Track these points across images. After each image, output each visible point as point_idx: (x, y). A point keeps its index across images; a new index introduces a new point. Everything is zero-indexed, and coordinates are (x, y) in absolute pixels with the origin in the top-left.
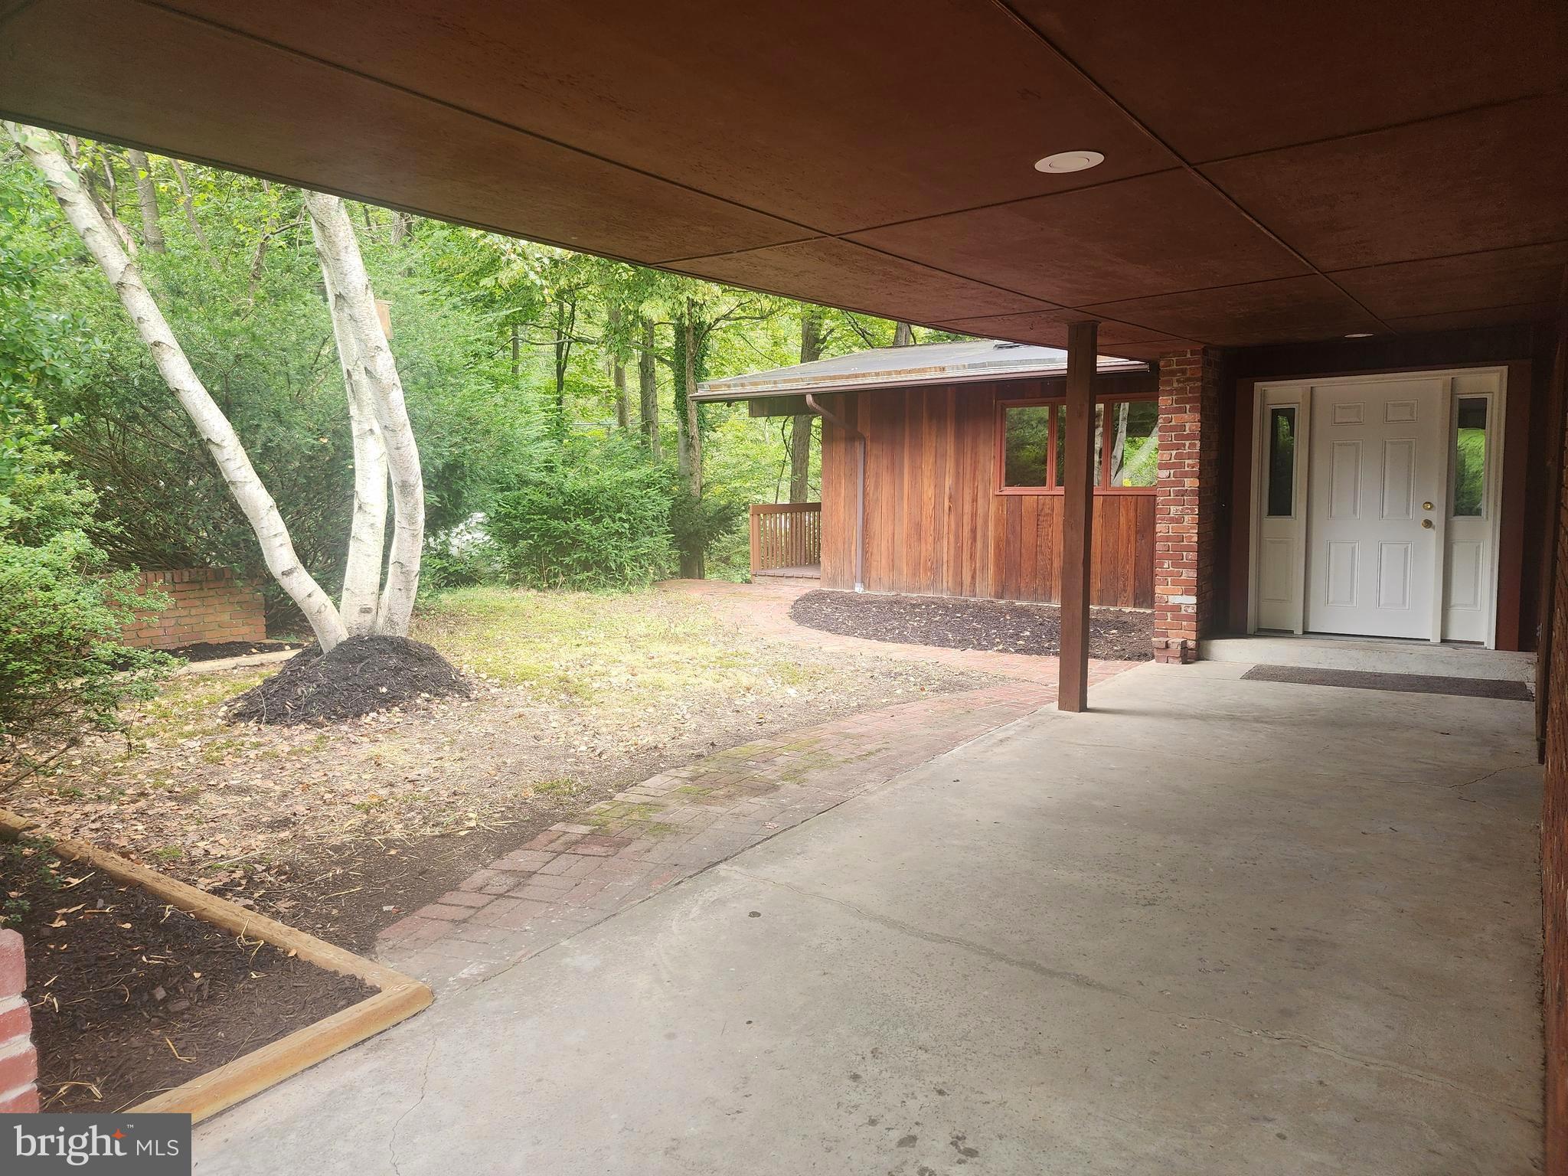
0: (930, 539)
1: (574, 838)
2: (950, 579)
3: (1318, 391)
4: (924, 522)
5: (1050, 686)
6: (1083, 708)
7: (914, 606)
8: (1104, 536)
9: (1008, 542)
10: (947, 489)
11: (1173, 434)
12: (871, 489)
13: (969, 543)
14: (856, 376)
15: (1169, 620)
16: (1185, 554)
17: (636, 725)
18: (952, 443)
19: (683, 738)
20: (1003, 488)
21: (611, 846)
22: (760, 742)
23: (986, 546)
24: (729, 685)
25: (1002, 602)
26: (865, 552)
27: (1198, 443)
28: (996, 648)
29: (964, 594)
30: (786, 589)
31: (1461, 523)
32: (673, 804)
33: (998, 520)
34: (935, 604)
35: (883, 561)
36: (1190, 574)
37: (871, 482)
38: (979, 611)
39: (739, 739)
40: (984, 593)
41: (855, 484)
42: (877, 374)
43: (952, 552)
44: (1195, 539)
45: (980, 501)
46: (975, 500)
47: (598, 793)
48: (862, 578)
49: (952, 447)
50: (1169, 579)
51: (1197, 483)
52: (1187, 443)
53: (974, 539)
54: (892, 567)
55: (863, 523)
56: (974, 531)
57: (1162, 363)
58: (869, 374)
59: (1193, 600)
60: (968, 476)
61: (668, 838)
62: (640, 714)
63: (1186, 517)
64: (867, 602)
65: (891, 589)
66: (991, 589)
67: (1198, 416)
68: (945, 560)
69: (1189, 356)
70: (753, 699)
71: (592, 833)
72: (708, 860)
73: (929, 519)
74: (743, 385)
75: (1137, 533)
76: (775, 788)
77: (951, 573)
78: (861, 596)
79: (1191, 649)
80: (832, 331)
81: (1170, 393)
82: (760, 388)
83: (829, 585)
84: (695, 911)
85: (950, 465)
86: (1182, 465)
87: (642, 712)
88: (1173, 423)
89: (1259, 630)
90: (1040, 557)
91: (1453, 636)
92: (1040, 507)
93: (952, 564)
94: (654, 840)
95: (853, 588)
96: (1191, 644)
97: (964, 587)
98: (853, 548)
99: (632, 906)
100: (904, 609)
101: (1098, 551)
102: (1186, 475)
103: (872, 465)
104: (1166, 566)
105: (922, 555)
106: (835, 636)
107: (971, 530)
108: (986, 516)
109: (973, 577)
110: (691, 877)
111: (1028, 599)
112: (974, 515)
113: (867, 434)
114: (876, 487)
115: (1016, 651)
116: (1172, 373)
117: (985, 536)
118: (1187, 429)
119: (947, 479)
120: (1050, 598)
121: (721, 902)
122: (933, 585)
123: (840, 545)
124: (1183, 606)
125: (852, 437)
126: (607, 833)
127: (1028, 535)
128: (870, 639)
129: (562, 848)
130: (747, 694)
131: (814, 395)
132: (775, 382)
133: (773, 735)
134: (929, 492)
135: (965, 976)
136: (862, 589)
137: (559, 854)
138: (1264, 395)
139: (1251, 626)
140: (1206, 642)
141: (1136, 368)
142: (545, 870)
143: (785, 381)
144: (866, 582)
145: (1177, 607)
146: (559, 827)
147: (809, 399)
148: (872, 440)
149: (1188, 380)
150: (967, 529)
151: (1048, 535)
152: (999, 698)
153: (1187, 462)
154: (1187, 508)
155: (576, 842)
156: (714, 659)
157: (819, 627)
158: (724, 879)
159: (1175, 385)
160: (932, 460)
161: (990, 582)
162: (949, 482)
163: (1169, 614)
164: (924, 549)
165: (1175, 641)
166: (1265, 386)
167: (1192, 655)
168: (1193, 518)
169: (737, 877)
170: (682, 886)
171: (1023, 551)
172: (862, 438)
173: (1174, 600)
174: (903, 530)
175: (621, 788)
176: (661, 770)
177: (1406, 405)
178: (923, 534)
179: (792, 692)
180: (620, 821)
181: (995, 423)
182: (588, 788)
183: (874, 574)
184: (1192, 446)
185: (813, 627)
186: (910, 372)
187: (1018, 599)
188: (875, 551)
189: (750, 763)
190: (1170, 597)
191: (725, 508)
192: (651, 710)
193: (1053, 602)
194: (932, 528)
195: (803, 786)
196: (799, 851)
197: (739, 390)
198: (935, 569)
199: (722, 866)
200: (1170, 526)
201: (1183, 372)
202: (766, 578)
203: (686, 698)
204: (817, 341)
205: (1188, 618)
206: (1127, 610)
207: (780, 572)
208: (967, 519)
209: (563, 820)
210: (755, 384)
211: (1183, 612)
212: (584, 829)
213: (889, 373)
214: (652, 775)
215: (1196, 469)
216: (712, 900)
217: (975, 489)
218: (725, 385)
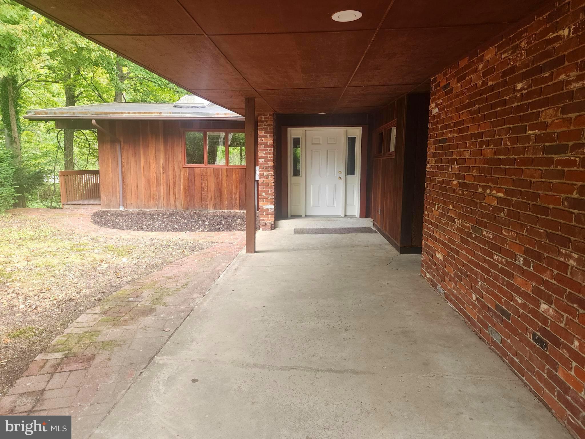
0: (155, 186)
1: (55, 362)
2: (165, 202)
3: (307, 132)
4: (151, 179)
5: (233, 244)
6: (255, 252)
7: (152, 215)
8: (227, 184)
9: (189, 187)
10: (161, 165)
11: (264, 145)
12: (125, 164)
13: (173, 187)
14: (118, 113)
15: (265, 215)
16: (269, 190)
17: (49, 288)
18: (163, 145)
19: (83, 292)
20: (186, 165)
21: (84, 362)
22: (127, 287)
23: (180, 188)
24: (90, 260)
25: (188, 211)
26: (124, 192)
27: (273, 149)
28: (199, 230)
29: (171, 208)
30: (83, 210)
31: (350, 177)
32: (104, 329)
33: (185, 178)
34: (161, 214)
35: (133, 196)
36: (271, 198)
37: (125, 161)
38: (182, 215)
39: (116, 288)
40: (180, 208)
41: (117, 162)
42: (129, 113)
43: (165, 191)
44: (273, 184)
45: (176, 170)
46: (174, 169)
47: (53, 332)
48: (123, 204)
49: (163, 147)
50: (264, 199)
51: (273, 164)
52: (269, 149)
53: (175, 186)
54: (137, 198)
55: (122, 179)
56: (174, 182)
57: (259, 118)
58: (125, 113)
59: (273, 207)
60: (170, 160)
61: (116, 349)
62: (48, 282)
63: (269, 176)
64: (128, 215)
65: (138, 208)
66: (183, 206)
67: (272, 139)
68: (162, 194)
69: (268, 116)
70: (107, 266)
71: (66, 356)
72: (148, 357)
73: (154, 177)
74: (55, 113)
75: (240, 182)
76: (154, 310)
77: (165, 200)
78: (124, 212)
79: (273, 225)
80: (81, 93)
81: (262, 129)
82: (65, 115)
83: (106, 208)
84: (162, 389)
85: (162, 154)
86: (267, 157)
87: (48, 281)
88: (263, 141)
89: (291, 216)
90: (203, 192)
91: (347, 214)
92: (202, 173)
93: (165, 196)
94: (108, 353)
95: (119, 208)
96: (273, 223)
97: (171, 206)
98: (117, 190)
99: (123, 395)
100: (148, 216)
101: (226, 190)
102: (269, 161)
103: (125, 154)
104: (263, 195)
105: (152, 193)
106: (122, 231)
107: (173, 182)
108: (180, 175)
109: (175, 201)
110: (144, 368)
111: (198, 209)
112: (174, 176)
113: (122, 140)
114: (128, 163)
115: (208, 231)
116: (263, 122)
117: (179, 184)
118: (269, 143)
119: (161, 160)
120: (208, 208)
121: (171, 379)
122: (157, 205)
123: (111, 190)
124: (269, 209)
125: (114, 141)
126: (75, 354)
127: (198, 184)
128: (140, 231)
129: (52, 370)
130: (102, 264)
131: (96, 120)
132: (74, 113)
133: (131, 283)
134: (153, 166)
135: (312, 384)
136: (123, 209)
137: (53, 374)
138: (290, 132)
139: (289, 216)
140: (277, 222)
141: (241, 119)
142: (49, 386)
143: (79, 113)
144: (125, 205)
145: (267, 210)
146: (40, 357)
147: (94, 122)
148: (124, 142)
149: (268, 125)
150: (171, 181)
151: (206, 184)
152: (219, 251)
153: (269, 156)
154: (270, 173)
155: (59, 365)
156: (69, 248)
157: (111, 227)
158: (164, 365)
159: (264, 127)
160: (153, 152)
161: (182, 203)
162: (162, 162)
163: (264, 212)
164: (152, 190)
165: (268, 222)
166: (291, 129)
167: (274, 227)
168: (272, 177)
169: (170, 362)
170: (144, 375)
171: (196, 190)
172: (119, 142)
173: (266, 207)
174: (142, 182)
175: (66, 326)
176: (82, 312)
177: (333, 138)
178: (151, 183)
179: (125, 259)
180: (78, 345)
181: (181, 138)
182: (45, 330)
183: (128, 202)
184: (270, 150)
185: (108, 227)
186: (145, 113)
187: (195, 209)
188: (129, 191)
189: (130, 299)
190: (265, 206)
191: (39, 172)
192: (53, 279)
193: (209, 210)
194: (155, 181)
195: (166, 306)
196: (191, 340)
197: (53, 115)
198: (158, 198)
199: (157, 358)
200: (264, 180)
201: (267, 122)
202: (71, 206)
203: (69, 270)
204: (74, 97)
205: (271, 213)
206: (238, 211)
207: (79, 202)
208: (171, 177)
209: (41, 352)
210: (63, 113)
211: (269, 211)
212: (58, 355)
213: (135, 113)
214: (78, 315)
215: (272, 159)
216: (166, 378)
217: (174, 165)
218: (45, 112)
